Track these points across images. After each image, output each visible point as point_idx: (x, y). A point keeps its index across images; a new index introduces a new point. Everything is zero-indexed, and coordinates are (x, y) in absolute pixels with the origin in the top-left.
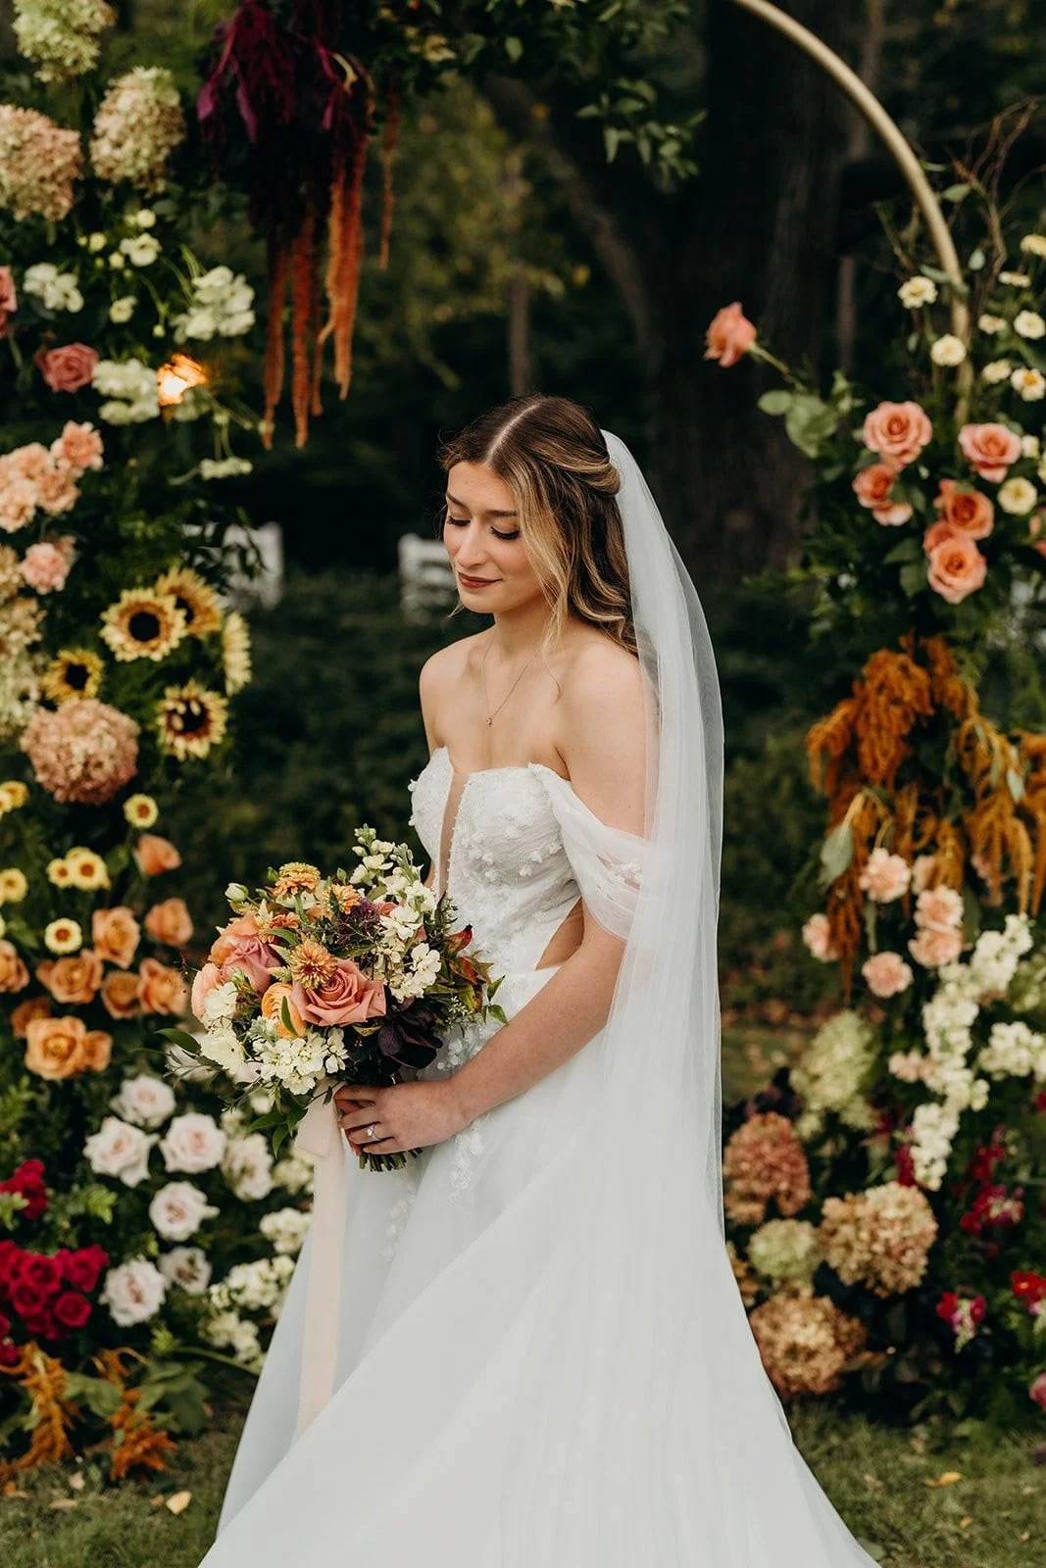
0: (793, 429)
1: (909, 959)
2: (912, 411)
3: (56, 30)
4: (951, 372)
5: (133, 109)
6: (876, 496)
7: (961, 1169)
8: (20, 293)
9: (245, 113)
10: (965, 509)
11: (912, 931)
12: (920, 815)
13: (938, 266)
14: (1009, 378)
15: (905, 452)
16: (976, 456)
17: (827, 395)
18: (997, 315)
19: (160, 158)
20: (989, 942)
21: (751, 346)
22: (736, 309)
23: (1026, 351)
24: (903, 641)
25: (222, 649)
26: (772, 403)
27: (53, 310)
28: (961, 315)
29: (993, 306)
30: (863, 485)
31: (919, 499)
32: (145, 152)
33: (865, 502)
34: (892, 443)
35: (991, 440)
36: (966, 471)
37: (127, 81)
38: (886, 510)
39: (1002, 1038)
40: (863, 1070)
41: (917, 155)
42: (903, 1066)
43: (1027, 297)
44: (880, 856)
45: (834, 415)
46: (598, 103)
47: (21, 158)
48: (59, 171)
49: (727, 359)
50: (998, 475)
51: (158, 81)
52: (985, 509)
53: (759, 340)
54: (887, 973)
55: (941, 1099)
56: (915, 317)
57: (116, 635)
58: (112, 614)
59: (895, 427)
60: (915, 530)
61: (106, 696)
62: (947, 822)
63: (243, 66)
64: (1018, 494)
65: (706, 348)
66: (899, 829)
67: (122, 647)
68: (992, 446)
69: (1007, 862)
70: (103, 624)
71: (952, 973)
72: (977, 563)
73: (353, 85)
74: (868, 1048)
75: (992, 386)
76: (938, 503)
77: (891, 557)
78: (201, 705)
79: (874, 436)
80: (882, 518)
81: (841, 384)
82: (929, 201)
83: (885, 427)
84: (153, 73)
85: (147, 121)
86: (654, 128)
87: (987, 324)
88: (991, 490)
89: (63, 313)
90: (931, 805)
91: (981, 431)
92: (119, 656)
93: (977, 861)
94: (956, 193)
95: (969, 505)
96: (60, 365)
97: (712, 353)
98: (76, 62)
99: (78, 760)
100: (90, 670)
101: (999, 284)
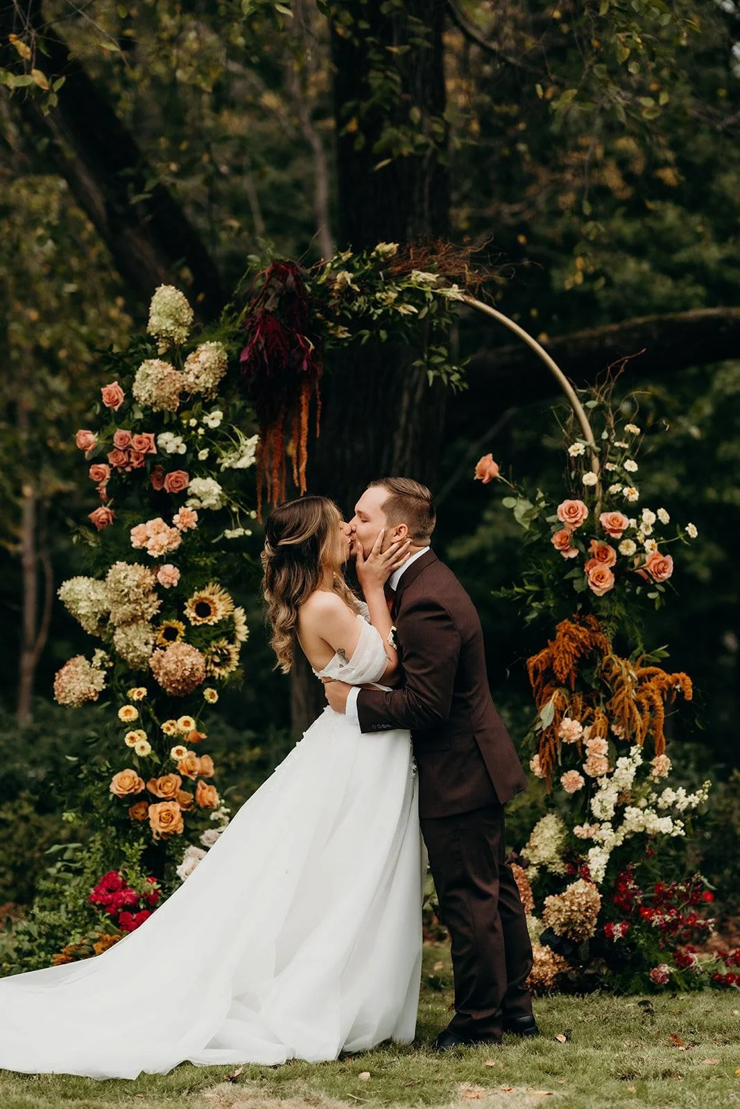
0: (518, 515)
1: (582, 773)
2: (579, 504)
3: (173, 324)
4: (592, 489)
5: (207, 361)
6: (561, 544)
7: (612, 884)
8: (157, 446)
9: (267, 361)
10: (603, 554)
11: (584, 758)
12: (584, 706)
13: (584, 438)
14: (621, 491)
15: (576, 522)
16: (608, 527)
17: (533, 501)
18: (614, 463)
19: (217, 383)
20: (622, 762)
21: (498, 475)
22: (490, 456)
23: (629, 480)
24: (575, 617)
25: (235, 624)
26: (507, 502)
27: (171, 454)
28: (596, 462)
29: (612, 458)
30: (556, 540)
31: (582, 547)
32: (211, 380)
33: (557, 547)
34: (571, 517)
35: (614, 519)
36: (603, 534)
37: (203, 347)
38: (567, 551)
39: (630, 813)
40: (559, 842)
41: (572, 385)
42: (581, 831)
43: (627, 454)
44: (567, 720)
45: (537, 509)
46: (422, 358)
47: (162, 384)
48: (177, 389)
49: (485, 480)
50: (618, 536)
51: (218, 348)
52: (612, 553)
53: (500, 472)
54: (572, 781)
55: (601, 844)
56: (573, 462)
57: (190, 613)
58: (189, 603)
59: (571, 511)
60: (580, 562)
61: (187, 640)
62: (598, 708)
64: (628, 546)
65: (475, 475)
66: (574, 710)
67: (195, 619)
68: (615, 522)
69: (629, 725)
70: (185, 608)
71: (603, 782)
72: (610, 576)
73: (312, 350)
74: (561, 831)
75: (613, 495)
76: (590, 550)
77: (567, 577)
78: (227, 650)
79: (562, 515)
80: (565, 555)
81: (541, 496)
82: (579, 407)
83: (567, 511)
84: (214, 344)
85: (213, 366)
86: (447, 367)
87: (609, 467)
88: (615, 544)
89: (175, 455)
90: (589, 702)
91: (609, 515)
92: (193, 623)
93: (614, 727)
94: (592, 404)
95: (605, 551)
96: (173, 480)
97: (477, 477)
98: (179, 339)
99: (189, 666)
100: (179, 630)
101: (613, 447)
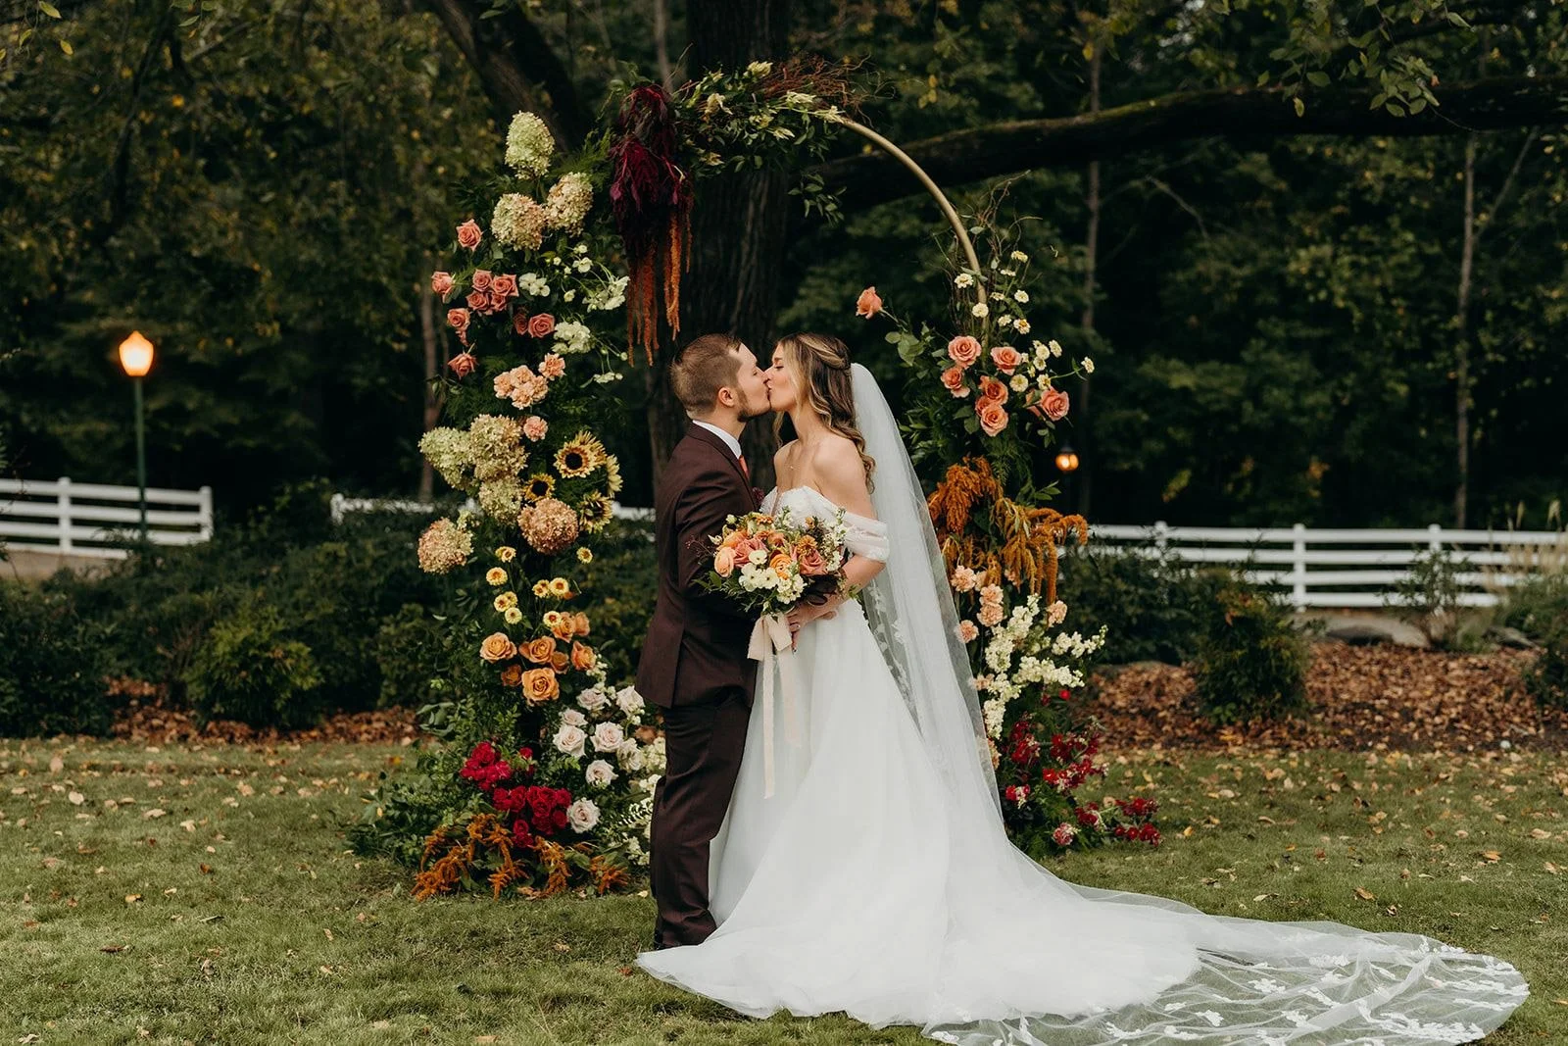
0: (902, 352)
1: (976, 623)
2: (971, 340)
3: (532, 155)
4: (982, 322)
5: (571, 193)
6: (952, 383)
7: (1007, 735)
8: (520, 289)
9: (635, 196)
10: (994, 391)
11: (978, 607)
12: (976, 551)
13: (970, 267)
14: (1011, 323)
15: (969, 360)
16: (1000, 362)
17: (918, 336)
18: (1002, 292)
19: (582, 218)
20: (1018, 611)
21: (882, 310)
22: (871, 289)
23: (1019, 311)
24: (965, 460)
25: (608, 474)
26: (892, 338)
27: (534, 297)
28: (983, 292)
29: (999, 287)
30: (946, 378)
31: (973, 385)
32: (576, 215)
33: (946, 386)
34: (962, 355)
35: (1006, 354)
36: (994, 370)
37: (566, 178)
38: (957, 390)
39: (1026, 662)
41: (954, 208)
43: (1016, 282)
44: (960, 569)
45: (922, 344)
46: (799, 187)
47: (523, 220)
48: (539, 225)
49: (868, 315)
50: (1011, 372)
51: (582, 179)
52: (1004, 390)
53: (883, 306)
55: (997, 697)
56: (958, 293)
57: (560, 465)
58: (559, 455)
59: (963, 347)
60: (971, 400)
61: (557, 495)
62: (990, 553)
63: (633, 173)
64: (1020, 382)
65: (857, 309)
66: (966, 555)
67: (565, 472)
68: (1007, 357)
69: (1023, 571)
70: (555, 460)
71: (999, 630)
72: (1003, 414)
73: (683, 181)
75: (1003, 327)
76: (980, 388)
77: (956, 417)
78: (600, 503)
79: (953, 352)
80: (956, 394)
81: (926, 329)
82: (963, 233)
83: (958, 347)
84: (578, 175)
85: (578, 199)
86: (823, 197)
87: (998, 297)
88: (1006, 380)
89: (539, 297)
90: (980, 546)
91: (999, 350)
92: (564, 477)
93: (1007, 573)
94: (977, 230)
95: (996, 388)
96: (537, 325)
97: (860, 312)
98: (540, 170)
99: (560, 526)
100: (548, 484)
101: (999, 275)
